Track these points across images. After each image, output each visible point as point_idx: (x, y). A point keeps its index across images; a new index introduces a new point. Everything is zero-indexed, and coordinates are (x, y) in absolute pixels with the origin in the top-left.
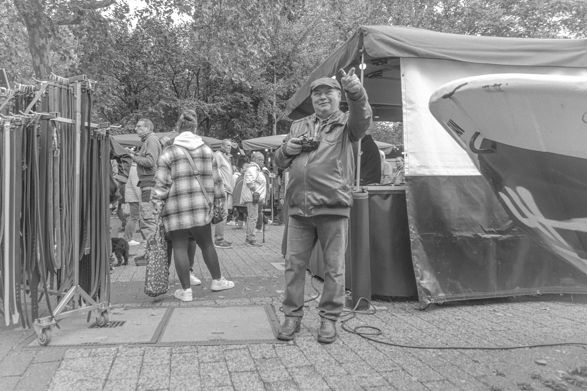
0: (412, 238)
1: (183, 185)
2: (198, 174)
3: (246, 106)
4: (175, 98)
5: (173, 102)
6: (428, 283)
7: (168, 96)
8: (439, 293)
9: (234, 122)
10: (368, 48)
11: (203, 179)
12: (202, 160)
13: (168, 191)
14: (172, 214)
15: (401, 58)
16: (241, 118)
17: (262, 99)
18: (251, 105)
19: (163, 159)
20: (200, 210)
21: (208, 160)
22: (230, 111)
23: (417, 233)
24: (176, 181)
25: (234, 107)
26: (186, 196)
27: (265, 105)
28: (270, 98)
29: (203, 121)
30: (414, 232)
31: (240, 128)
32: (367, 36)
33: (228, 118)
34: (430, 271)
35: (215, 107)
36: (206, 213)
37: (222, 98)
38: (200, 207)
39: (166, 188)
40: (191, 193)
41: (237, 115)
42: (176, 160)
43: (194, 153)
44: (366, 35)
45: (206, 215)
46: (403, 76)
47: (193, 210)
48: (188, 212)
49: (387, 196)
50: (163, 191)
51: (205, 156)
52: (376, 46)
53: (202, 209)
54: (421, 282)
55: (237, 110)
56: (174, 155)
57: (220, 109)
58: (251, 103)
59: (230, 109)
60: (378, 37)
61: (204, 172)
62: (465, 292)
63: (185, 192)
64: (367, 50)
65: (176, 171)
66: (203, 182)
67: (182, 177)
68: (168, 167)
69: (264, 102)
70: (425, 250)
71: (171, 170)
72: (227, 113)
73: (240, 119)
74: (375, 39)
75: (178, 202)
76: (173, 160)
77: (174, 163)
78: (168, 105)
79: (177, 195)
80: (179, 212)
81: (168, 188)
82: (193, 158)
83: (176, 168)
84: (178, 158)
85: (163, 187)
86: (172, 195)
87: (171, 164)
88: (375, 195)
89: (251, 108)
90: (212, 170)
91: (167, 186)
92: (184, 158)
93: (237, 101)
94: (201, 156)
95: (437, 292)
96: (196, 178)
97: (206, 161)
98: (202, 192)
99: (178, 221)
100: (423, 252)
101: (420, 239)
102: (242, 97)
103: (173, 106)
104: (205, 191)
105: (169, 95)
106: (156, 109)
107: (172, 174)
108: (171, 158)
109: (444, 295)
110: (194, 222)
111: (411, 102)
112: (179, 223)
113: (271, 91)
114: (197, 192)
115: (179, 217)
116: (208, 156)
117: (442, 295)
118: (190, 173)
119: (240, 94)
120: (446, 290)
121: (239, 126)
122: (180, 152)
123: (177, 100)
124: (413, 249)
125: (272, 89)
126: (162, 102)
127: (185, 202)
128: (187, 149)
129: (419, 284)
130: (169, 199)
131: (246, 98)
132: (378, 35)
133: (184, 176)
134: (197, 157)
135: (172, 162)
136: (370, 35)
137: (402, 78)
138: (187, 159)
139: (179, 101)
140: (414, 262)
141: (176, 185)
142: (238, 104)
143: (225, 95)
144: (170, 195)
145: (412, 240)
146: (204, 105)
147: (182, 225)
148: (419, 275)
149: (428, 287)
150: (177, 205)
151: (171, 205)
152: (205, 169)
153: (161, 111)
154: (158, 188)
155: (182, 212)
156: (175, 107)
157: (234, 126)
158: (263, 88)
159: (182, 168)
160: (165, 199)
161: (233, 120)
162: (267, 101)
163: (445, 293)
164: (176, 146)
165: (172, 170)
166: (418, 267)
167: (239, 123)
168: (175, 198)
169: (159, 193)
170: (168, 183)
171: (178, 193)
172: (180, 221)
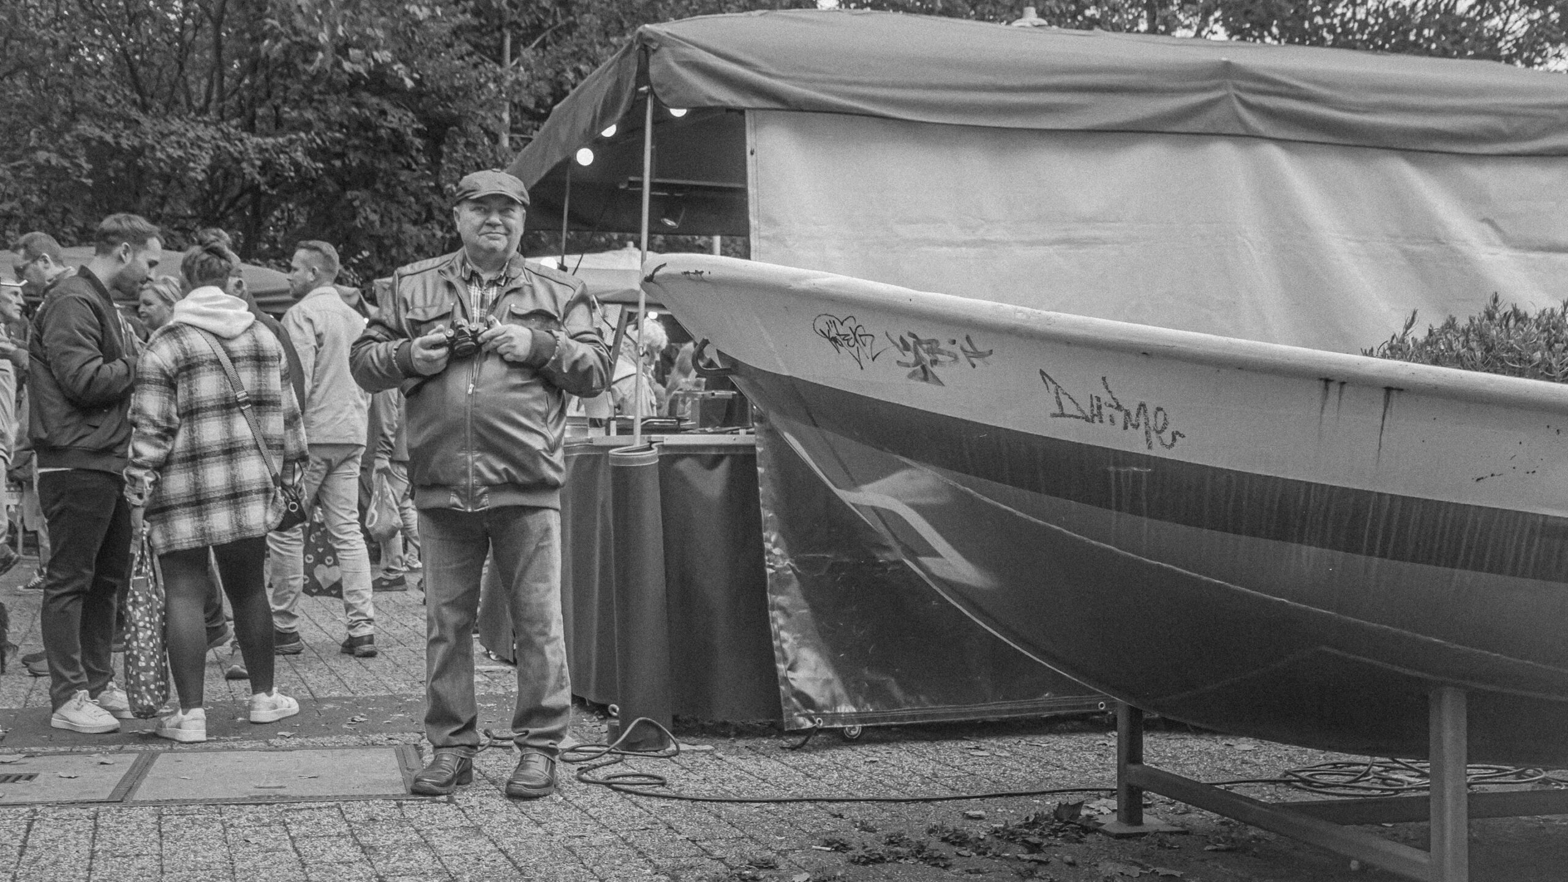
0: (771, 567)
1: (211, 431)
2: (246, 402)
3: (398, 144)
4: (134, 113)
5: (126, 128)
6: (809, 679)
7: (110, 106)
8: (840, 704)
9: (356, 203)
10: (660, 85)
11: (259, 413)
12: (256, 363)
13: (170, 447)
14: (179, 505)
15: (747, 112)
16: (379, 186)
17: (456, 121)
18: (418, 142)
19: (154, 362)
20: (254, 496)
21: (271, 364)
22: (338, 163)
23: (786, 555)
24: (191, 421)
25: (356, 148)
26: (218, 461)
27: (467, 144)
28: (484, 118)
29: (241, 195)
30: (777, 551)
31: (377, 224)
32: (658, 54)
33: (331, 189)
34: (818, 649)
35: (280, 150)
36: (267, 503)
37: (309, 115)
38: (255, 487)
39: (165, 439)
40: (231, 451)
41: (366, 178)
42: (189, 366)
43: (233, 345)
44: (655, 51)
45: (266, 508)
46: (752, 153)
47: (236, 496)
48: (225, 502)
49: (715, 461)
50: (159, 446)
51: (261, 354)
52: (678, 79)
53: (258, 492)
54: (790, 675)
55: (367, 160)
56: (184, 351)
57: (299, 156)
58: (418, 133)
59: (341, 156)
60: (685, 55)
61: (259, 396)
62: (908, 703)
63: (217, 449)
64: (657, 90)
65: (191, 393)
66: (257, 421)
67: (207, 409)
68: (169, 383)
69: (464, 133)
70: (807, 597)
71: (176, 393)
72: (330, 171)
73: (377, 191)
74: (678, 63)
75: (196, 474)
76: (182, 364)
77: (185, 373)
78: (109, 138)
79: (195, 457)
80: (199, 502)
81: (170, 438)
82: (233, 360)
83: (190, 386)
84: (195, 360)
85: (159, 436)
86: (180, 456)
87: (176, 376)
88: (683, 457)
89: (418, 150)
90: (280, 389)
91: (169, 433)
92: (211, 361)
93: (365, 125)
94: (253, 353)
95: (835, 701)
96: (242, 411)
97: (266, 366)
98: (257, 447)
99: (197, 524)
100: (801, 601)
101: (792, 568)
102: (383, 113)
103: (125, 143)
104: (266, 445)
105: (111, 100)
106: (62, 153)
107: (180, 401)
108: (176, 361)
109: (854, 710)
110: (240, 527)
111: (770, 221)
112: (203, 529)
113: (490, 91)
114: (243, 448)
115: (200, 515)
116: (269, 354)
117: (845, 709)
118: (226, 399)
119: (375, 100)
120: (861, 700)
121: (374, 217)
122: (200, 344)
123: (142, 118)
124: (772, 592)
125: (492, 86)
126: (86, 127)
127: (216, 476)
128: (216, 336)
129: (786, 679)
130: (174, 467)
131: (398, 113)
132: (687, 51)
133: (213, 408)
134: (243, 358)
135: (180, 370)
136: (664, 49)
137: (750, 159)
138: (217, 362)
139: (147, 123)
140: (774, 627)
141: (192, 431)
142: (370, 134)
143: (320, 102)
144: (176, 457)
145: (770, 571)
146: (241, 140)
147: (210, 534)
148: (785, 659)
149: (810, 690)
150: (196, 484)
151: (178, 483)
152: (264, 388)
153: (82, 161)
154: (145, 437)
155: (209, 501)
156: (133, 147)
157: (354, 217)
158: (458, 83)
159: (208, 386)
160: (162, 467)
161: (349, 194)
162: (473, 128)
163: (855, 705)
164: (187, 328)
165: (180, 393)
166: (786, 639)
167: (374, 206)
168: (190, 463)
169: (149, 452)
170: (172, 426)
171: (198, 452)
172: (205, 524)
